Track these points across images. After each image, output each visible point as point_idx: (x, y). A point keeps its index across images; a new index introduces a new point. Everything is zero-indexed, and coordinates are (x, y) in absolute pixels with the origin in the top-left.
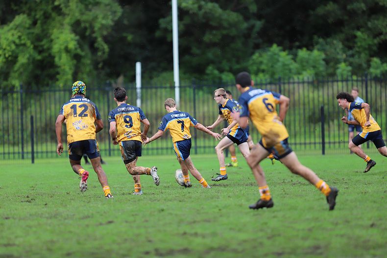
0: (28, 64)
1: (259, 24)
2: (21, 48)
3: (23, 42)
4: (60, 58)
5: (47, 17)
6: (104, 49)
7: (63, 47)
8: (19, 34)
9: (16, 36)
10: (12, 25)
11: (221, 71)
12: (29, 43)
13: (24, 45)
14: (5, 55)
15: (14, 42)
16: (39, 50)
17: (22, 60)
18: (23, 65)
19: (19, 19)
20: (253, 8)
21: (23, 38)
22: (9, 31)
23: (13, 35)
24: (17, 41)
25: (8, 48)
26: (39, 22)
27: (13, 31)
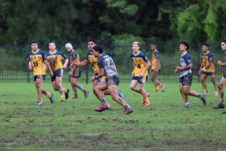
0: (193, 31)
9: (188, 16)
12: (195, 20)
13: (192, 21)
15: (186, 19)
17: (190, 29)
18: (190, 32)
21: (191, 17)
25: (182, 22)
27: (187, 13)
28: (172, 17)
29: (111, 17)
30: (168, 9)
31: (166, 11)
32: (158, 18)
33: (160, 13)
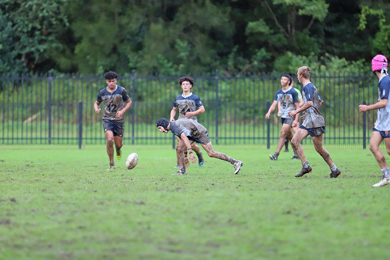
28: (384, 24)
29: (269, 21)
30: (378, 8)
31: (373, 12)
32: (361, 25)
33: (363, 16)
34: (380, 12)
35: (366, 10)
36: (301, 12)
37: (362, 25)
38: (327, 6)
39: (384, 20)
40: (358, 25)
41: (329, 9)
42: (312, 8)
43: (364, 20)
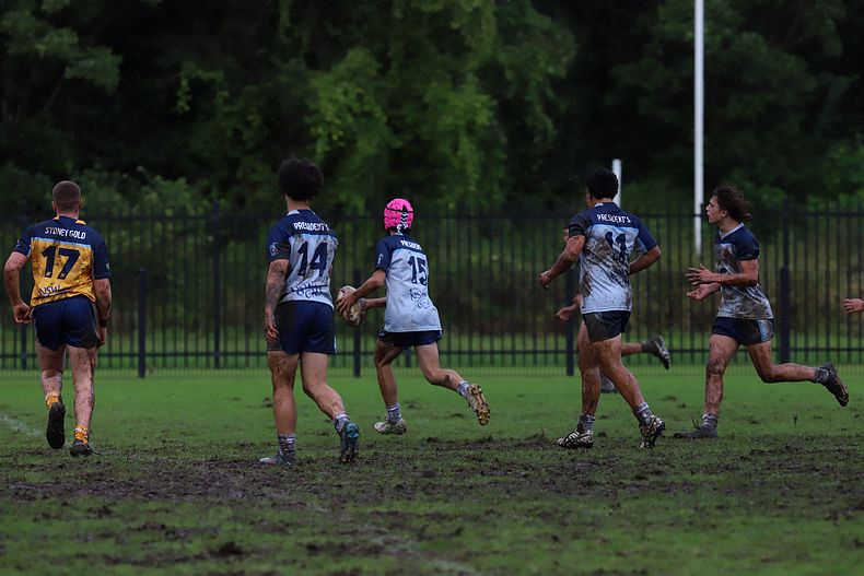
1: (841, 84)
2: (364, 120)
3: (367, 108)
4: (455, 148)
5: (412, 54)
6: (545, 130)
7: (462, 123)
8: (359, 90)
9: (352, 96)
10: (341, 68)
11: (759, 184)
12: (378, 112)
13: (368, 115)
14: (330, 136)
15: (350, 109)
16: (396, 126)
17: (366, 147)
19: (357, 57)
20: (835, 47)
21: (366, 98)
22: (336, 82)
23: (346, 93)
24: (356, 107)
25: (338, 122)
26: (394, 65)
27: (345, 84)
31: (205, 75)
32: (181, 103)
33: (184, 83)
34: (218, 75)
35: (191, 70)
36: (69, 73)
37: (183, 105)
38: (119, 59)
39: (226, 94)
40: (174, 104)
41: (122, 67)
42: (92, 63)
43: (187, 93)
